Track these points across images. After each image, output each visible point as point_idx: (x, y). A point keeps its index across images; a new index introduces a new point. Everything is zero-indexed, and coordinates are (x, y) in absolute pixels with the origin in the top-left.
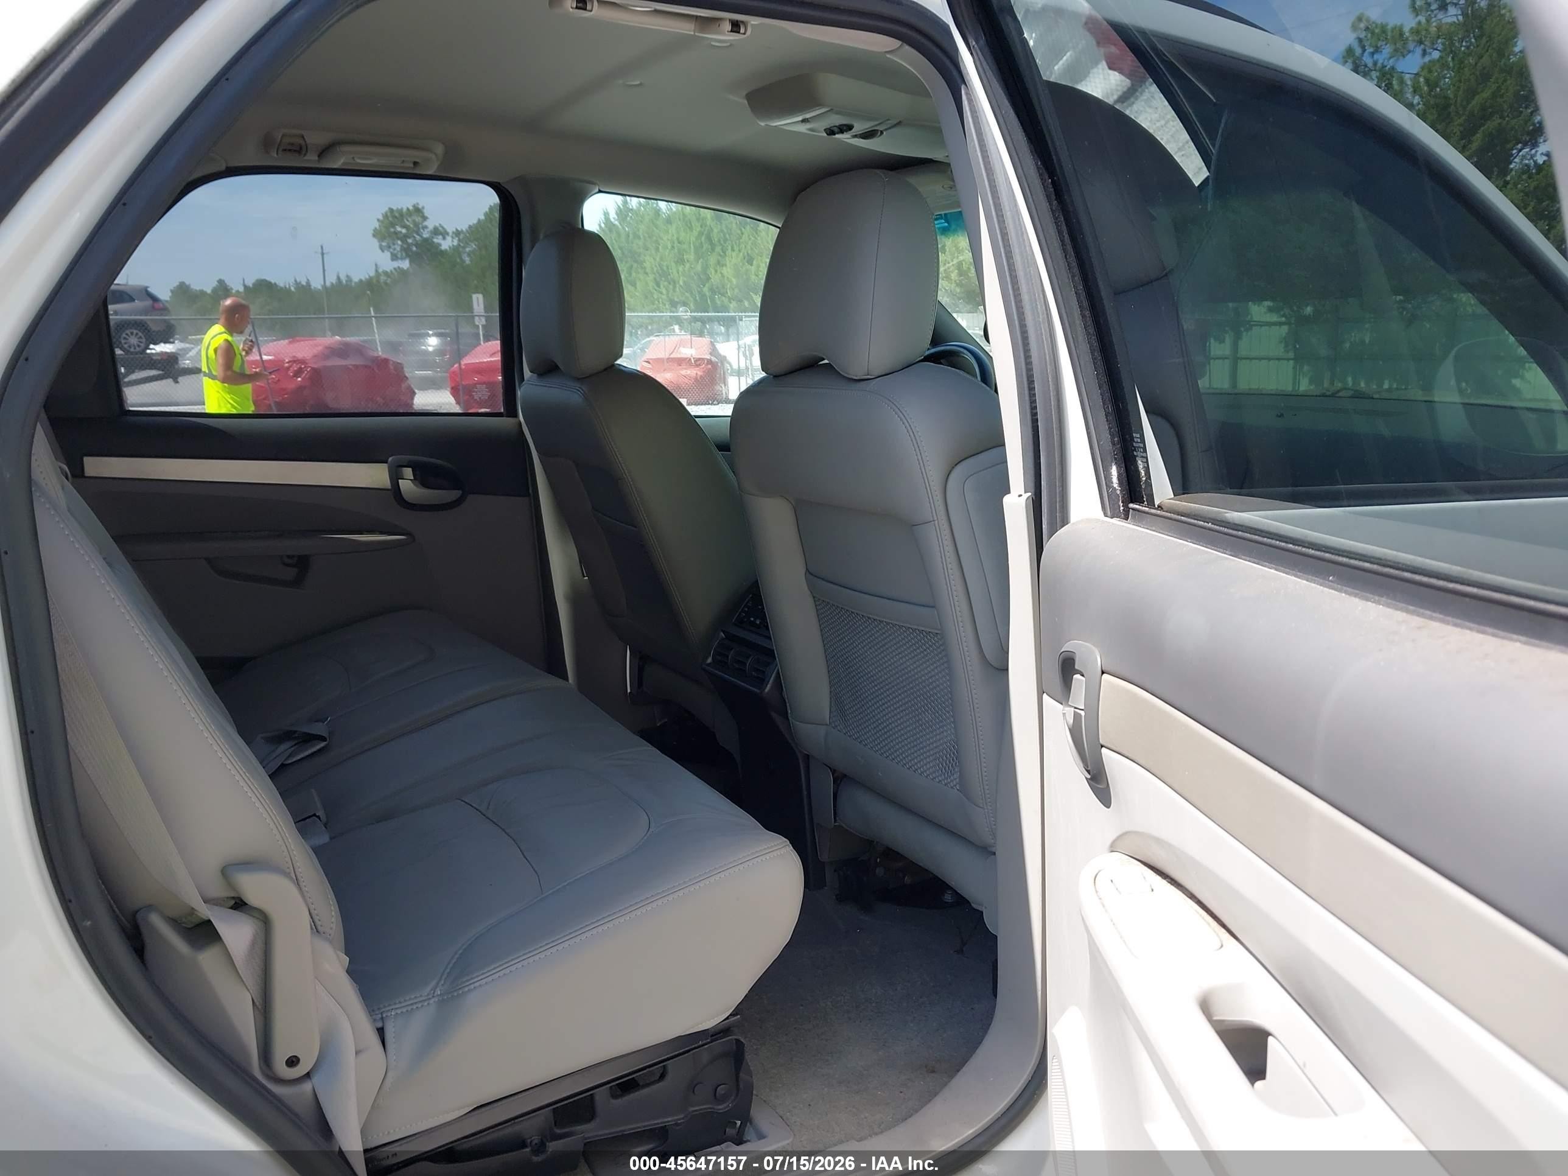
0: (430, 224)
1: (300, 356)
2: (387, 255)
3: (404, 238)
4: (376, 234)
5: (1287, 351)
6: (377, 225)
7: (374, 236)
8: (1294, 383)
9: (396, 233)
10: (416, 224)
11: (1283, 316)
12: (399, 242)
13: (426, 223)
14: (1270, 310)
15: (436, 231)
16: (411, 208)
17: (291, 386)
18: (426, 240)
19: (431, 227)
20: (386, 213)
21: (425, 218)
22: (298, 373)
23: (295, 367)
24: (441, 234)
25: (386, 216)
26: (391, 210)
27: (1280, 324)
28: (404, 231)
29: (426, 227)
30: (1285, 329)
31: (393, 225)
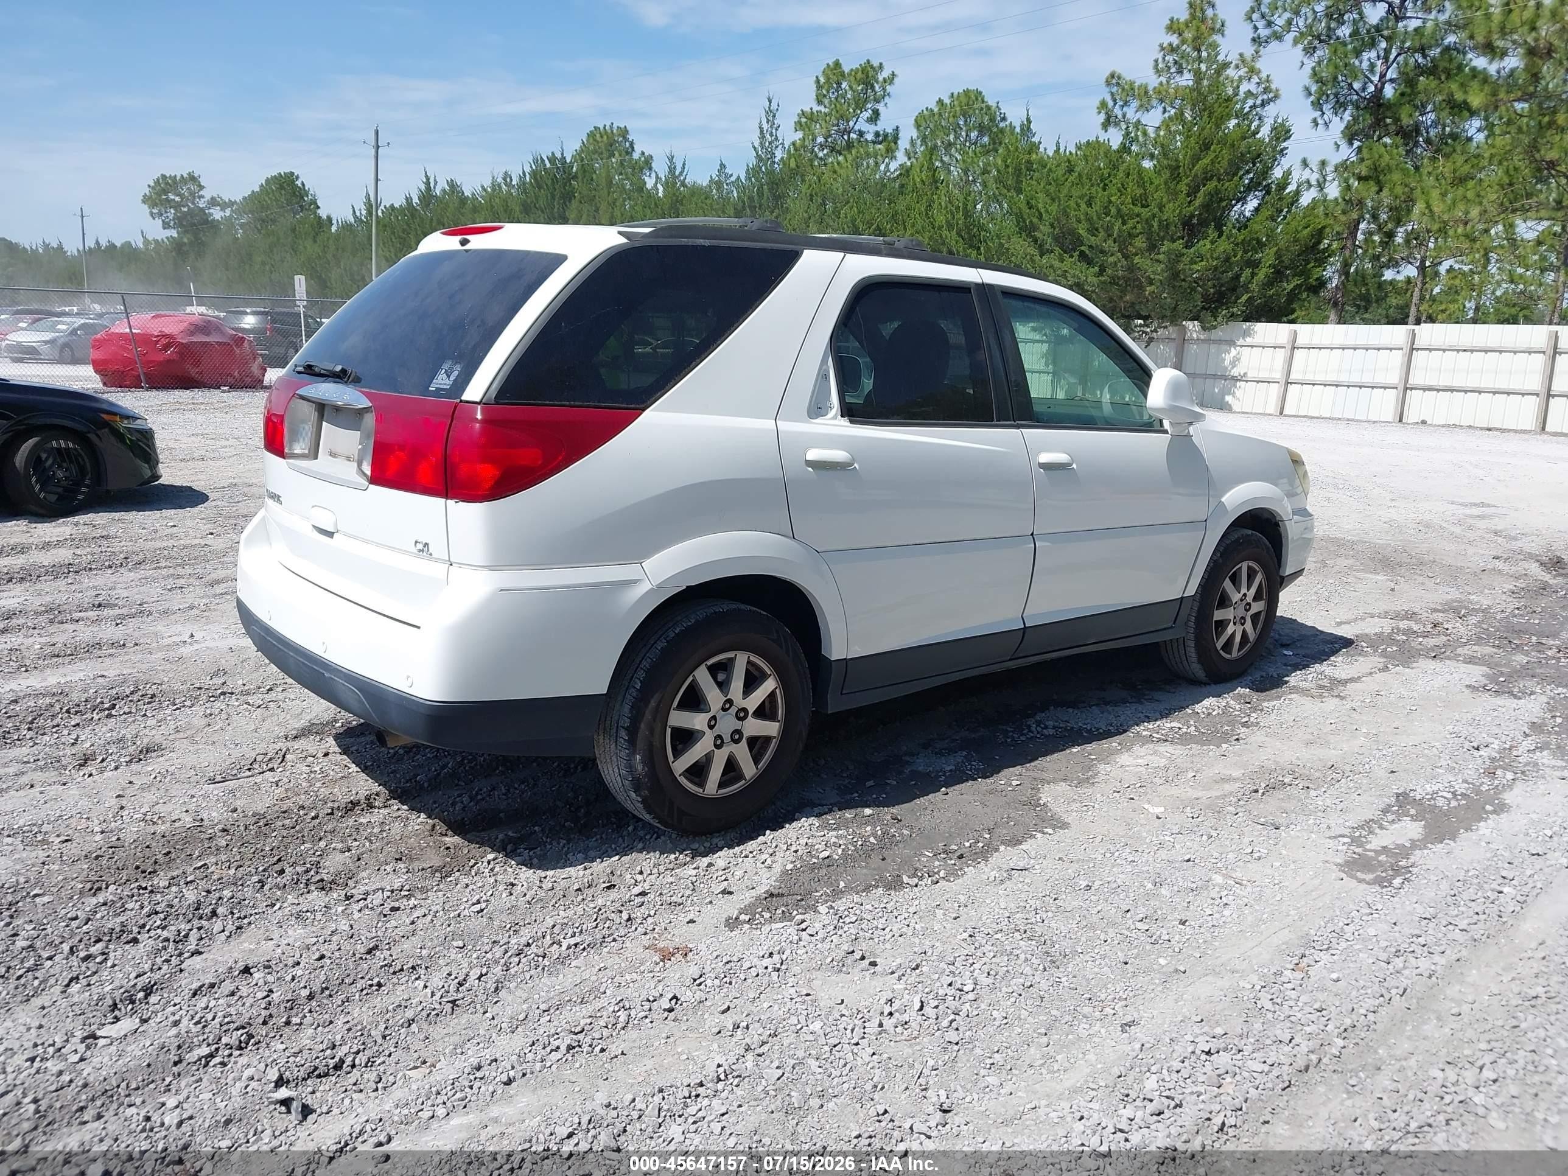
0: (207, 194)
1: (167, 331)
2: (159, 222)
3: (177, 206)
4: (146, 200)
5: (1047, 365)
6: (147, 191)
7: (144, 202)
8: (1053, 390)
9: (168, 200)
10: (192, 194)
11: (1045, 335)
12: (172, 211)
13: (201, 193)
14: (1034, 329)
15: (213, 202)
16: (185, 176)
17: (160, 357)
18: (202, 210)
19: (208, 197)
20: (158, 180)
21: (201, 187)
22: (166, 347)
23: (164, 341)
24: (219, 205)
25: (157, 182)
26: (164, 177)
27: (1042, 342)
28: (177, 199)
29: (203, 197)
30: (1046, 346)
31: (166, 192)
